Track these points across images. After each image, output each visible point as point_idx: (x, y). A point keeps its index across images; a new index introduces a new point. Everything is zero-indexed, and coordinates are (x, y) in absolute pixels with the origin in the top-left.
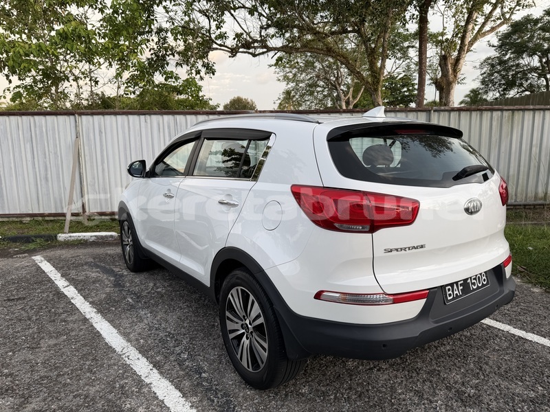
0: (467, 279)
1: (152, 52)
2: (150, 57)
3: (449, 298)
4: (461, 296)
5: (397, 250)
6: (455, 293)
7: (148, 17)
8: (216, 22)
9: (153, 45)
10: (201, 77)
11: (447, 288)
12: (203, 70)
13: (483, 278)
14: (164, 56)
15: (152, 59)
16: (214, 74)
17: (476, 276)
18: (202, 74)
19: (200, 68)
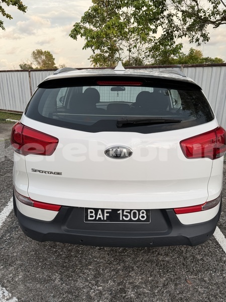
0: (119, 210)
1: (165, 30)
2: (163, 34)
3: (89, 218)
4: (104, 220)
5: (39, 171)
6: (98, 216)
7: (163, 8)
8: (214, 4)
9: (165, 26)
10: (199, 43)
11: (89, 211)
12: (201, 39)
13: (141, 215)
14: (172, 32)
15: (165, 35)
16: (208, 41)
17: (131, 210)
18: (200, 41)
19: (199, 37)
